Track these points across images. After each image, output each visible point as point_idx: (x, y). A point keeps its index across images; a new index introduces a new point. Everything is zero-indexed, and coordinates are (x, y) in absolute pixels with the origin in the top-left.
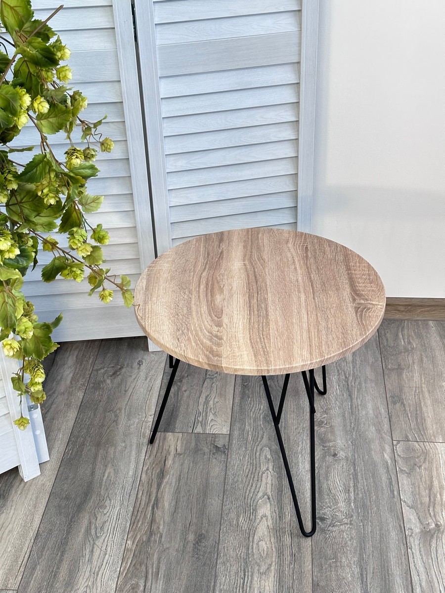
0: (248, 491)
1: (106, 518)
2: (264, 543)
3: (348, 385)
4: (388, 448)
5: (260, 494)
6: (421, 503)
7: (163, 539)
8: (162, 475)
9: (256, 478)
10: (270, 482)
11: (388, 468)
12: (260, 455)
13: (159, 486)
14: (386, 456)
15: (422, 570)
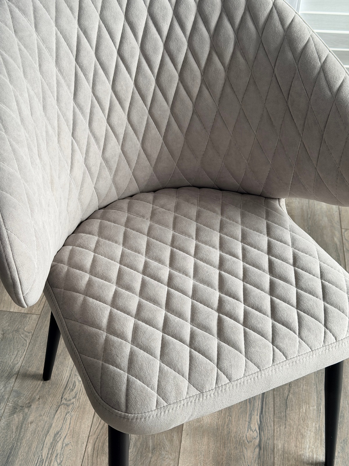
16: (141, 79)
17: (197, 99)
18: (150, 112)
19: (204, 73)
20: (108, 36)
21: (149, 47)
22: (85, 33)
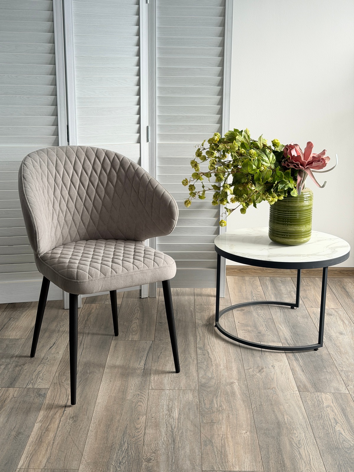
0: (129, 317)
1: (65, 323)
2: (135, 328)
3: (177, 292)
4: (192, 307)
5: (134, 317)
6: (204, 319)
7: (90, 328)
8: (89, 314)
9: (133, 314)
10: (139, 314)
11: (191, 311)
12: (135, 309)
13: (88, 316)
14: (191, 309)
15: (201, 333)
16: (80, 191)
17: (103, 199)
18: (84, 205)
19: (106, 189)
20: (67, 174)
21: (83, 179)
22: (58, 172)
